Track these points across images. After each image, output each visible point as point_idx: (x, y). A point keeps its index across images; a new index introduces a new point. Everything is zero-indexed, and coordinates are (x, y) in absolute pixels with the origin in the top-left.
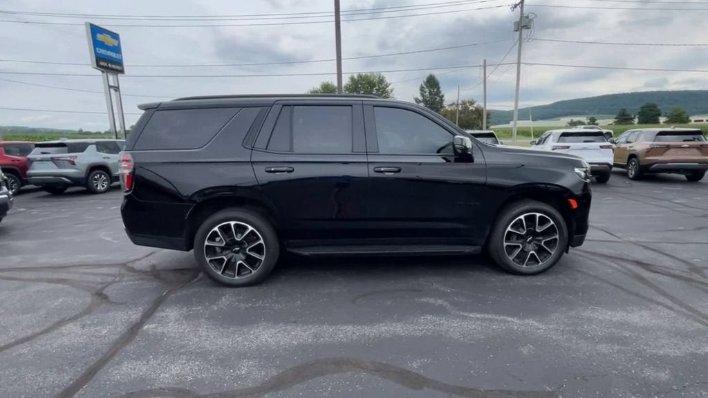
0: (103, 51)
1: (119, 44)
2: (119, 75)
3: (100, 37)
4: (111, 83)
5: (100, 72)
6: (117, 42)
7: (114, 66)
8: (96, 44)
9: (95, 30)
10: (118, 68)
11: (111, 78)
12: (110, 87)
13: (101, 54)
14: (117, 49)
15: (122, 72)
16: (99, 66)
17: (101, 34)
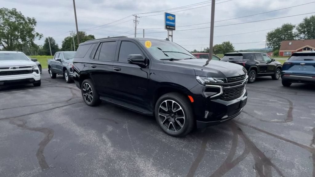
0: (168, 22)
1: (175, 19)
2: (173, 31)
3: (168, 17)
4: (170, 34)
5: (167, 30)
6: (174, 18)
7: (172, 28)
8: (167, 20)
9: (167, 15)
10: (173, 28)
11: (170, 32)
12: (169, 35)
13: (168, 24)
14: (174, 21)
15: (174, 29)
16: (166, 28)
17: (169, 16)
